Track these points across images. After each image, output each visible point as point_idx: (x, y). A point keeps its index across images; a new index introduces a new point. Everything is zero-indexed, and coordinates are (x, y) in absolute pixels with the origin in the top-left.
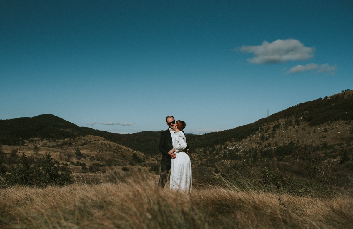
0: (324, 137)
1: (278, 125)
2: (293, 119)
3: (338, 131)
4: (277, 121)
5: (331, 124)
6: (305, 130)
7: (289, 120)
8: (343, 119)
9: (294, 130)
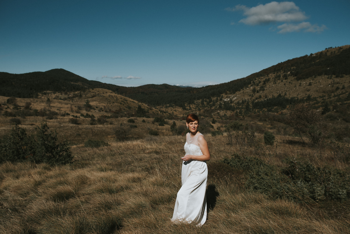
0: (308, 91)
1: (268, 79)
2: (281, 73)
3: (321, 85)
4: (268, 76)
5: (315, 79)
6: (292, 84)
7: (278, 74)
8: (326, 74)
9: (283, 83)
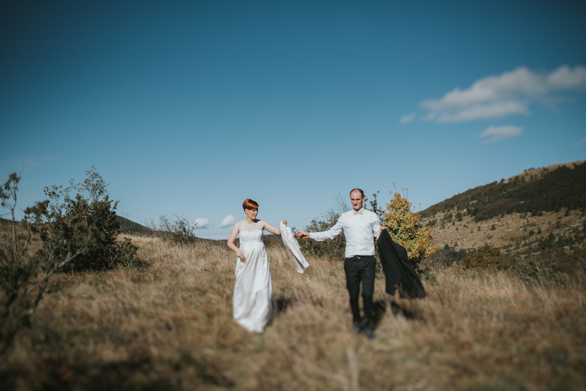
0: (490, 238)
1: (433, 221)
2: (454, 212)
3: (509, 229)
4: (434, 216)
5: (502, 219)
6: (467, 228)
7: (449, 213)
8: (518, 211)
9: (454, 227)
